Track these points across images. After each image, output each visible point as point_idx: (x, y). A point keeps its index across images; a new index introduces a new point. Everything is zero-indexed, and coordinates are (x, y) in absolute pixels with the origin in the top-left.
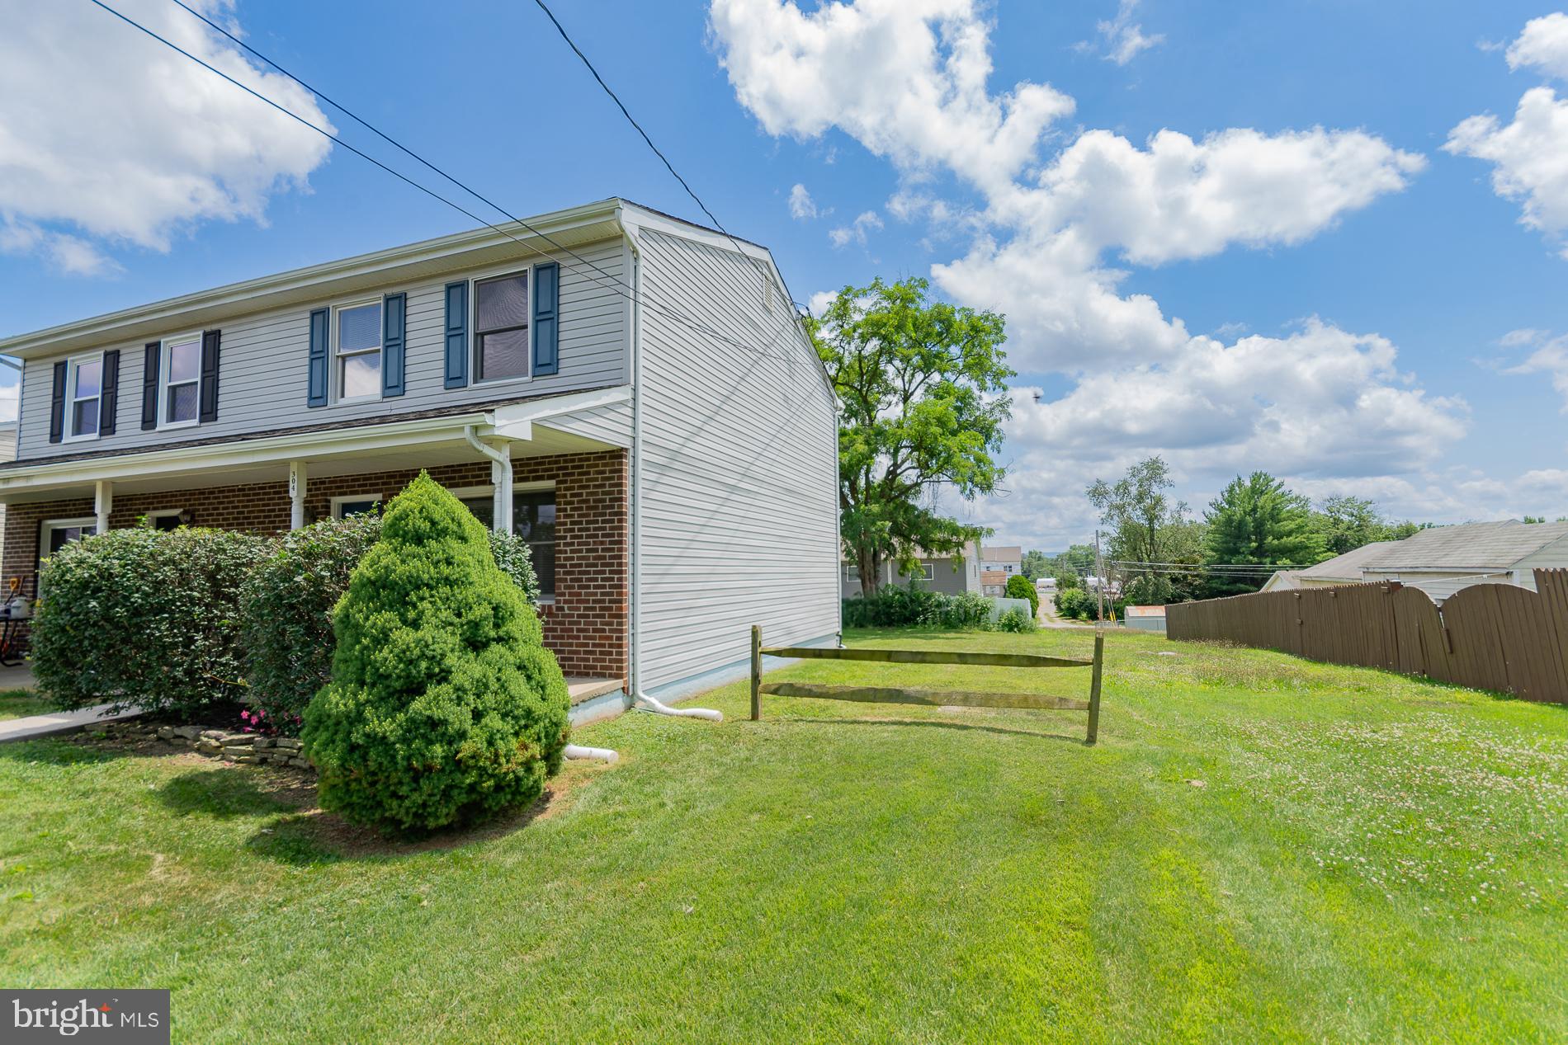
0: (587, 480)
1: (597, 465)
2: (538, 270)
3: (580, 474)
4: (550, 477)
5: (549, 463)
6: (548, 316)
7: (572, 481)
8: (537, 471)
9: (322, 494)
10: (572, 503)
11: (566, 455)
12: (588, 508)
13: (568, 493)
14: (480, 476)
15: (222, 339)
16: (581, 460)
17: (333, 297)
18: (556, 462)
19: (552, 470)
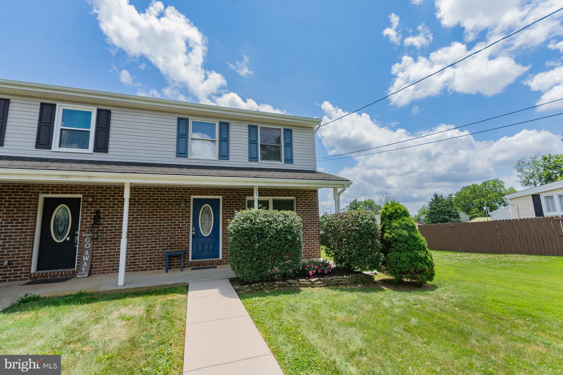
0: (307, 198)
1: (310, 194)
2: (285, 130)
3: (304, 196)
4: (294, 196)
5: (294, 191)
6: (289, 145)
7: (302, 198)
8: (289, 193)
9: (188, 194)
10: (303, 204)
11: (300, 190)
12: (308, 206)
13: (301, 201)
14: (268, 193)
15: (112, 115)
16: (304, 191)
17: (190, 115)
18: (296, 191)
19: (295, 193)
